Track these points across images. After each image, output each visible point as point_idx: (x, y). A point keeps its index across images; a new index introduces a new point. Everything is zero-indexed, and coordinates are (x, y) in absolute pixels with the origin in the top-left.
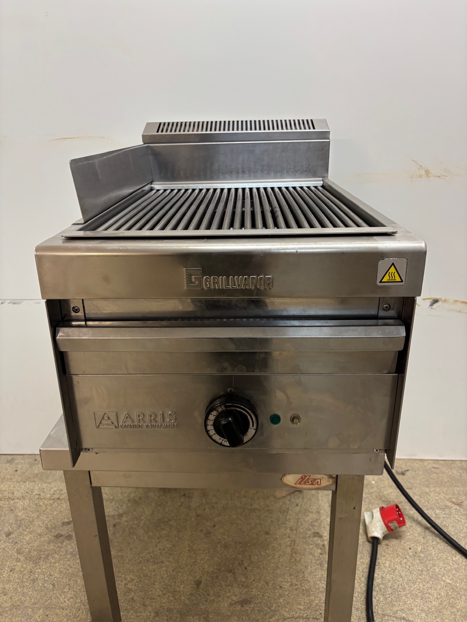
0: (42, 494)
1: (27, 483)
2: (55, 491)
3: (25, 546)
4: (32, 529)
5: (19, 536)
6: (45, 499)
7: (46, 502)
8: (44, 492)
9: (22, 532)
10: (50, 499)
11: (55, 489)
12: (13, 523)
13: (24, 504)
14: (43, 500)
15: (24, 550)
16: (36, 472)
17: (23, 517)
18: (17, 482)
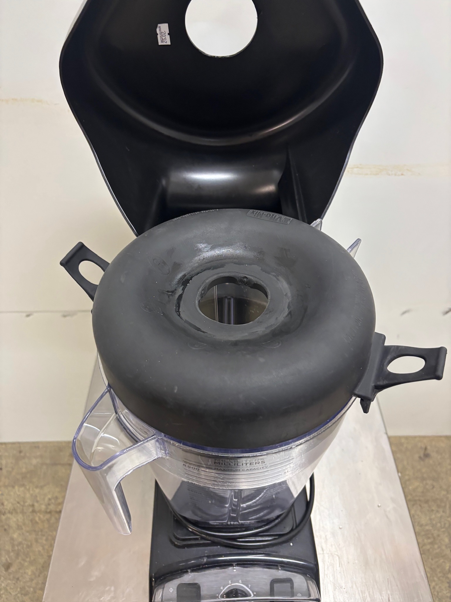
0: (36, 505)
1: (16, 488)
2: (50, 499)
3: (29, 584)
4: (32, 559)
5: (20, 569)
6: (40, 511)
7: (41, 516)
8: (37, 502)
9: (22, 562)
10: (46, 512)
11: (50, 496)
12: (10, 550)
13: (17, 520)
14: (38, 514)
15: (27, 589)
16: (24, 470)
17: (20, 540)
18: (6, 487)
